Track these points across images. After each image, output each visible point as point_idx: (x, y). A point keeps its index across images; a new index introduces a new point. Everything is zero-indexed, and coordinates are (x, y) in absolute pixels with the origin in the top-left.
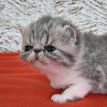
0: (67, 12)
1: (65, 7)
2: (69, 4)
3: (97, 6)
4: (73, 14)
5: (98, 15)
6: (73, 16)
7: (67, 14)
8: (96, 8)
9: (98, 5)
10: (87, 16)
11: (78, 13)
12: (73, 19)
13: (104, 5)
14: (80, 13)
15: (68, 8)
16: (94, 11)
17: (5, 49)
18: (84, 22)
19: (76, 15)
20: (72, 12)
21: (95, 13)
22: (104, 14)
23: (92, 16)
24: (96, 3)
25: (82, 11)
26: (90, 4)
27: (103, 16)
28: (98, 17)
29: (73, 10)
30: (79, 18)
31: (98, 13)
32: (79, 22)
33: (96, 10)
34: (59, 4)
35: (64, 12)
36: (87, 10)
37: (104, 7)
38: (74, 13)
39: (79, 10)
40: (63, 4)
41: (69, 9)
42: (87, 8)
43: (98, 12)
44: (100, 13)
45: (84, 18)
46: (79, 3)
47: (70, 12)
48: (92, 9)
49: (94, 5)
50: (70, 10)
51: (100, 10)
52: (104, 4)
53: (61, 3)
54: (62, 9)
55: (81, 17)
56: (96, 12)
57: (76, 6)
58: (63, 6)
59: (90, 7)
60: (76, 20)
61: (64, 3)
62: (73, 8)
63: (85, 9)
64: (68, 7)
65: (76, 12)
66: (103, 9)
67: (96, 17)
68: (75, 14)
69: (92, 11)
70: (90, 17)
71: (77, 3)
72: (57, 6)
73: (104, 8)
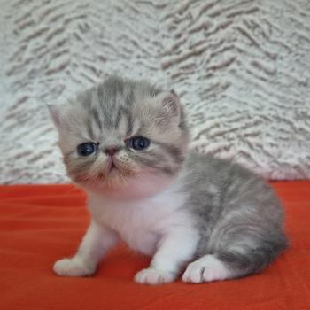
0: (194, 96)
1: (190, 84)
2: (199, 79)
3: (262, 79)
4: (207, 98)
5: (266, 100)
6: (206, 104)
7: (195, 99)
8: (261, 83)
9: (266, 76)
10: (239, 102)
11: (219, 96)
12: (208, 109)
13: (279, 76)
14: (224, 96)
15: (198, 86)
16: (255, 91)
17: (58, 176)
18: (232, 114)
19: (215, 101)
20: (205, 95)
21: (257, 95)
22: (279, 97)
23: (250, 102)
24: (261, 74)
25: (228, 92)
26: (247, 76)
27: (275, 100)
28: (265, 103)
29: (208, 90)
30: (221, 106)
31: (265, 96)
32: (220, 117)
33: (261, 89)
34: (178, 79)
35: (187, 96)
36: (241, 89)
37: (279, 80)
38: (211, 96)
39: (221, 89)
40: (187, 78)
41: (200, 89)
42: (241, 84)
43: (265, 92)
44: (271, 94)
45: (232, 107)
46: (223, 75)
47: (201, 94)
48: (251, 86)
49: (256, 77)
50: (202, 91)
51: (270, 88)
52: (281, 73)
53: (182, 76)
54: (184, 88)
55: (225, 104)
56: (260, 93)
57: (214, 81)
58: (186, 84)
59: (248, 82)
60: (213, 111)
61: (190, 76)
62: (207, 87)
63: (236, 87)
64: (196, 84)
65: (214, 95)
66: (277, 86)
67: (259, 103)
68: (213, 98)
69: (251, 90)
70: (245, 103)
71: (217, 76)
72: (173, 83)
73: (278, 83)
